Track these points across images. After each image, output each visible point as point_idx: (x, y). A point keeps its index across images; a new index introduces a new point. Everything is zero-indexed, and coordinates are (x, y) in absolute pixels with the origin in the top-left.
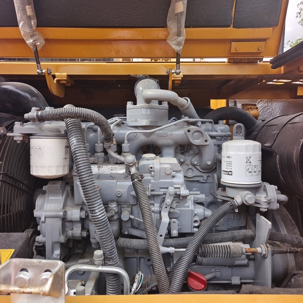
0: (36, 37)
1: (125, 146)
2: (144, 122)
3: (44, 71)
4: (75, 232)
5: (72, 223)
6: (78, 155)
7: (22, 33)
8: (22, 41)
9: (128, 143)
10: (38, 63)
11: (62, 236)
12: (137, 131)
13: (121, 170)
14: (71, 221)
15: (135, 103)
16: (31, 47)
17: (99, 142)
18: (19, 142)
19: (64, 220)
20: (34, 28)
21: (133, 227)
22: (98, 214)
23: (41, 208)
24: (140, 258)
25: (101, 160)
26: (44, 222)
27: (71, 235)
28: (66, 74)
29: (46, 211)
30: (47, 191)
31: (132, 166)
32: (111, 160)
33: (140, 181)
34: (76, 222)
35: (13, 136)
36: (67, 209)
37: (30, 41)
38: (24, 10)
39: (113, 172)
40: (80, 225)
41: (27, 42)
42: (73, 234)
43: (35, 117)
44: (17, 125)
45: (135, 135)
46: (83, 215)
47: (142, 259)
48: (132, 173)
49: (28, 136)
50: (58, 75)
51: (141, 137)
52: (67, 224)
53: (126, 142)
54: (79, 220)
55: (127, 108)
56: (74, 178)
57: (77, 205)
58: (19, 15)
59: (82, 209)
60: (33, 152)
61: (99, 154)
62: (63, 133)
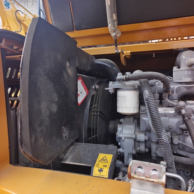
0: (117, 32)
1: (175, 95)
2: (189, 80)
3: (119, 51)
4: (141, 148)
5: (139, 143)
6: (150, 101)
7: (110, 30)
8: (109, 35)
9: (176, 94)
10: (116, 46)
11: (134, 150)
12: (181, 85)
13: (172, 111)
14: (139, 142)
15: (179, 67)
16: (114, 38)
17: (157, 93)
18: (111, 93)
19: (135, 140)
20: (116, 26)
21: (179, 149)
22: (164, 138)
23: (121, 132)
24: (180, 170)
25: (158, 104)
26: (124, 141)
27: (138, 150)
28: (129, 52)
29: (125, 134)
30: (123, 122)
31: (182, 109)
32: (164, 104)
33: (190, 118)
34: (142, 142)
35: (109, 90)
36: (137, 133)
37: (113, 35)
38: (112, 17)
39: (166, 112)
40: (144, 144)
41: (112, 35)
42: (140, 149)
43: (124, 78)
44: (111, 83)
45: (179, 88)
46: (147, 138)
48: (183, 113)
49: (116, 90)
50: (125, 53)
51: (184, 89)
52: (136, 143)
53: (175, 93)
54: (144, 141)
55: (174, 70)
56: (140, 115)
57: (142, 132)
58: (109, 20)
59: (145, 135)
60: (118, 98)
61: (157, 101)
62: (137, 87)
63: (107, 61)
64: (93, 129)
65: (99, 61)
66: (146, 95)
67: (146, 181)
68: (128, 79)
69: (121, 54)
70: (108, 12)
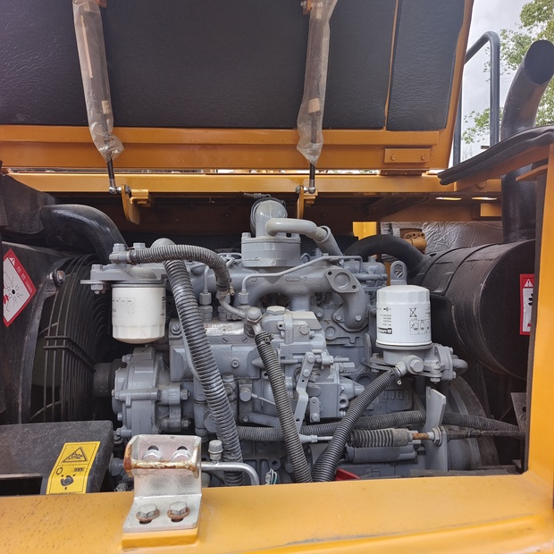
0: (112, 143)
1: (244, 295)
2: (269, 262)
3: (120, 189)
4: (172, 421)
5: (166, 408)
6: (186, 309)
7: (94, 137)
8: (91, 146)
9: (247, 291)
10: (111, 176)
11: (154, 426)
12: (257, 274)
13: (238, 330)
14: (167, 406)
15: (253, 235)
16: (105, 156)
17: (206, 290)
18: (97, 293)
19: (158, 402)
20: (111, 129)
21: (254, 411)
22: (215, 389)
23: (124, 386)
24: (261, 461)
25: (209, 315)
26: (130, 407)
27: (166, 425)
28: (146, 191)
29: (132, 391)
30: (128, 363)
31: (256, 324)
32: (222, 316)
33: (269, 343)
34: (175, 406)
35: (90, 285)
36: (161, 387)
37: (103, 149)
38: (98, 107)
39: (227, 332)
40: (178, 411)
41: (100, 149)
42: (169, 424)
43: (128, 258)
44: (96, 269)
45: (253, 279)
46: (185, 395)
47: (263, 463)
48: (256, 333)
49: (109, 285)
50: (136, 193)
51: (264, 283)
52: (160, 409)
53: (243, 290)
54: (179, 402)
55: (243, 241)
56: (170, 342)
57: (175, 382)
58: (91, 113)
59: (182, 388)
60: (115, 305)
61: (206, 308)
62: (160, 279)
63: (89, 211)
64: (49, 389)
65: (66, 210)
66: (179, 296)
67: (162, 468)
68: (135, 261)
69: (125, 197)
70: (89, 93)
